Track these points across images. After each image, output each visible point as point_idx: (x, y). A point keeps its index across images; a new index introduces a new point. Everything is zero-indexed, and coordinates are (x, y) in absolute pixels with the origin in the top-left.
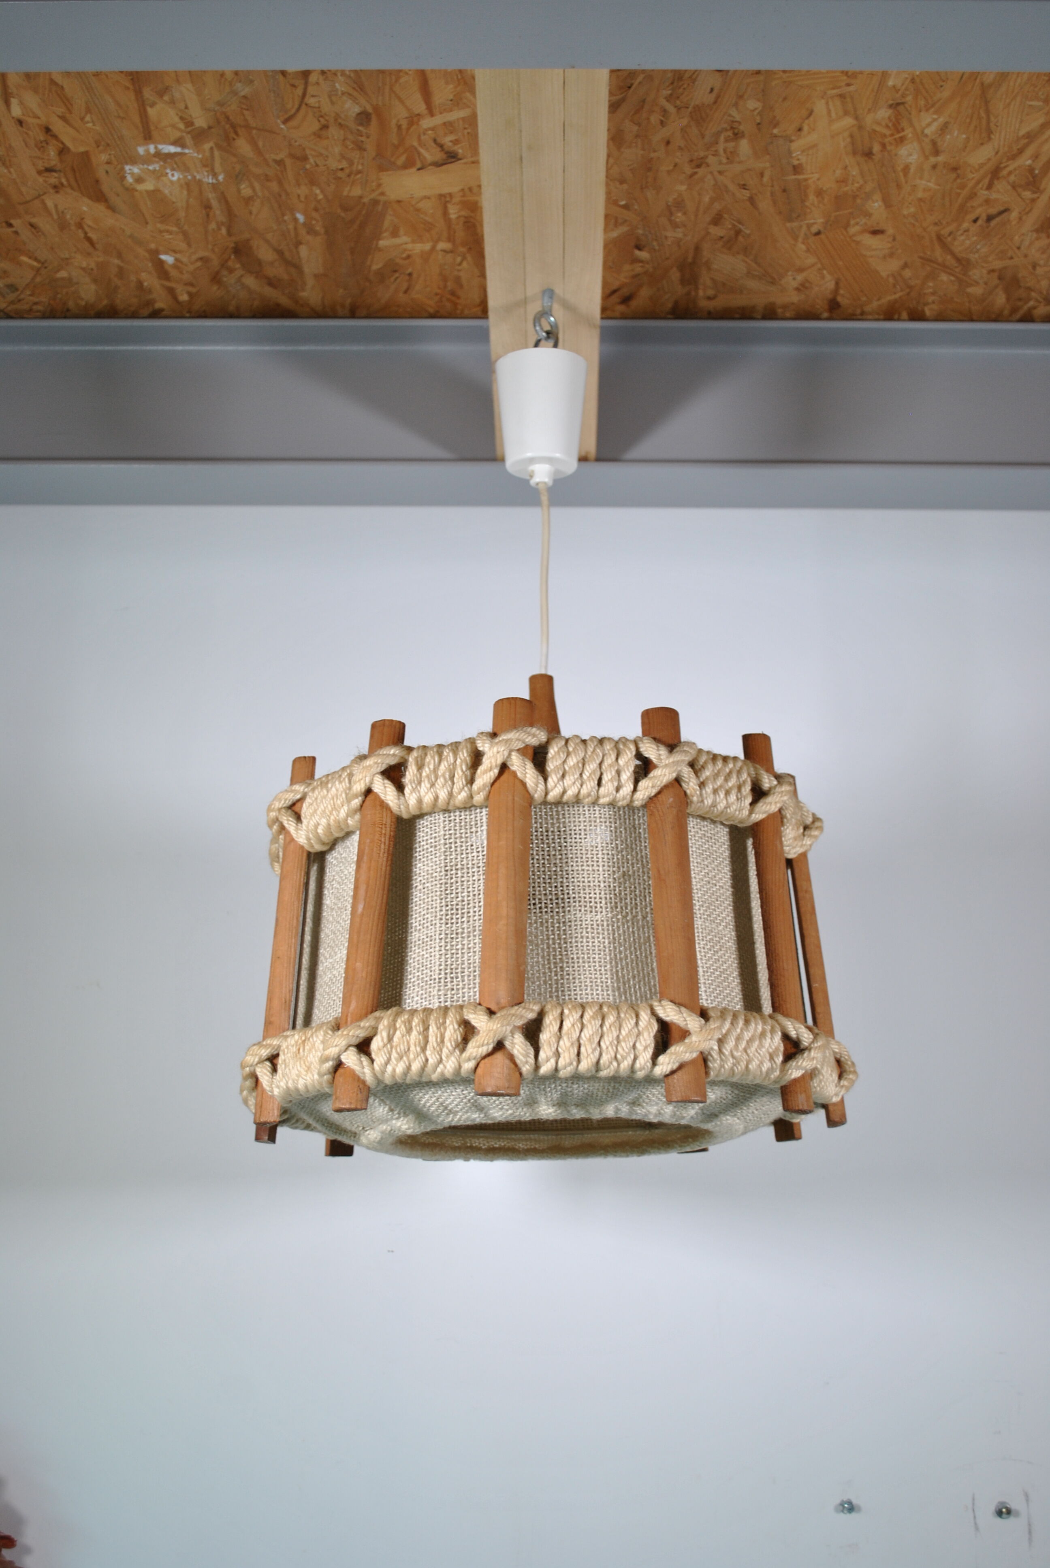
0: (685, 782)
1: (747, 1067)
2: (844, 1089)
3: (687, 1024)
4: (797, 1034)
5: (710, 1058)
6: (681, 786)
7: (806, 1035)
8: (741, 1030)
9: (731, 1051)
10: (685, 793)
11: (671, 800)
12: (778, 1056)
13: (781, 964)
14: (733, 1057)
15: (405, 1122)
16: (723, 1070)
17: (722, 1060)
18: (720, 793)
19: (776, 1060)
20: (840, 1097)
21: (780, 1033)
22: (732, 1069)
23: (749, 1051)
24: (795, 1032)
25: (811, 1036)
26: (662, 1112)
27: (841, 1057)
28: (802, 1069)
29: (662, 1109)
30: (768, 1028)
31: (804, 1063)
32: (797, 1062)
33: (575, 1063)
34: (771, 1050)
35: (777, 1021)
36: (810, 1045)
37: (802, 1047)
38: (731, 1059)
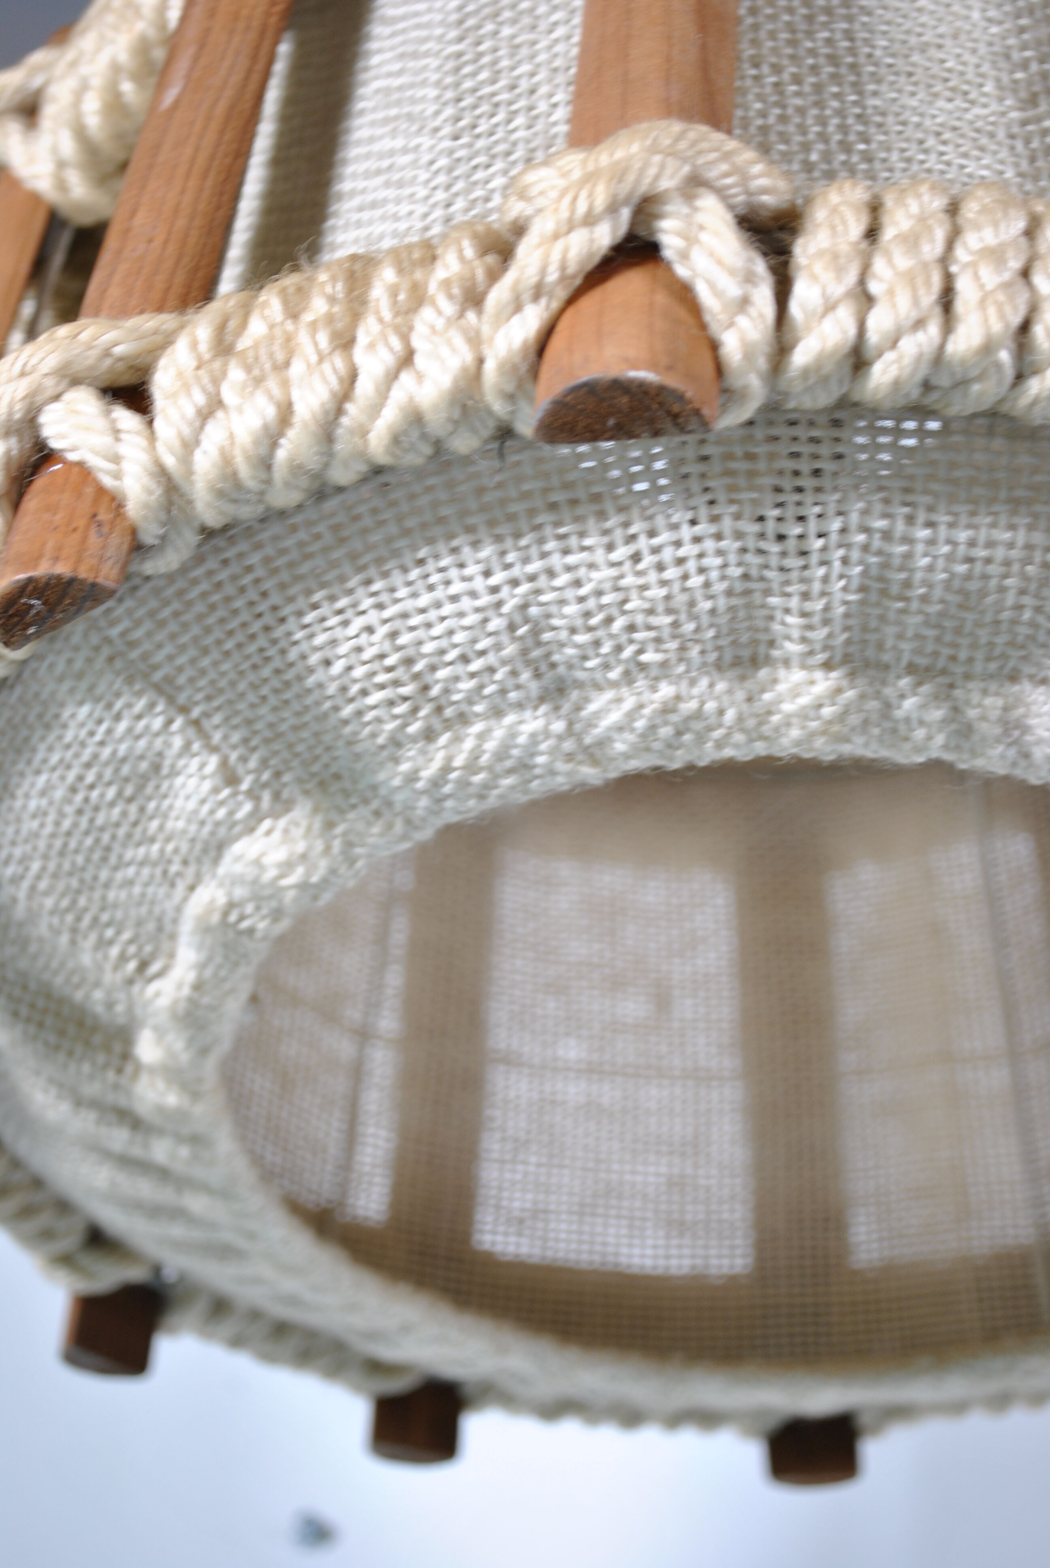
15: (277, 835)
33: (933, 330)
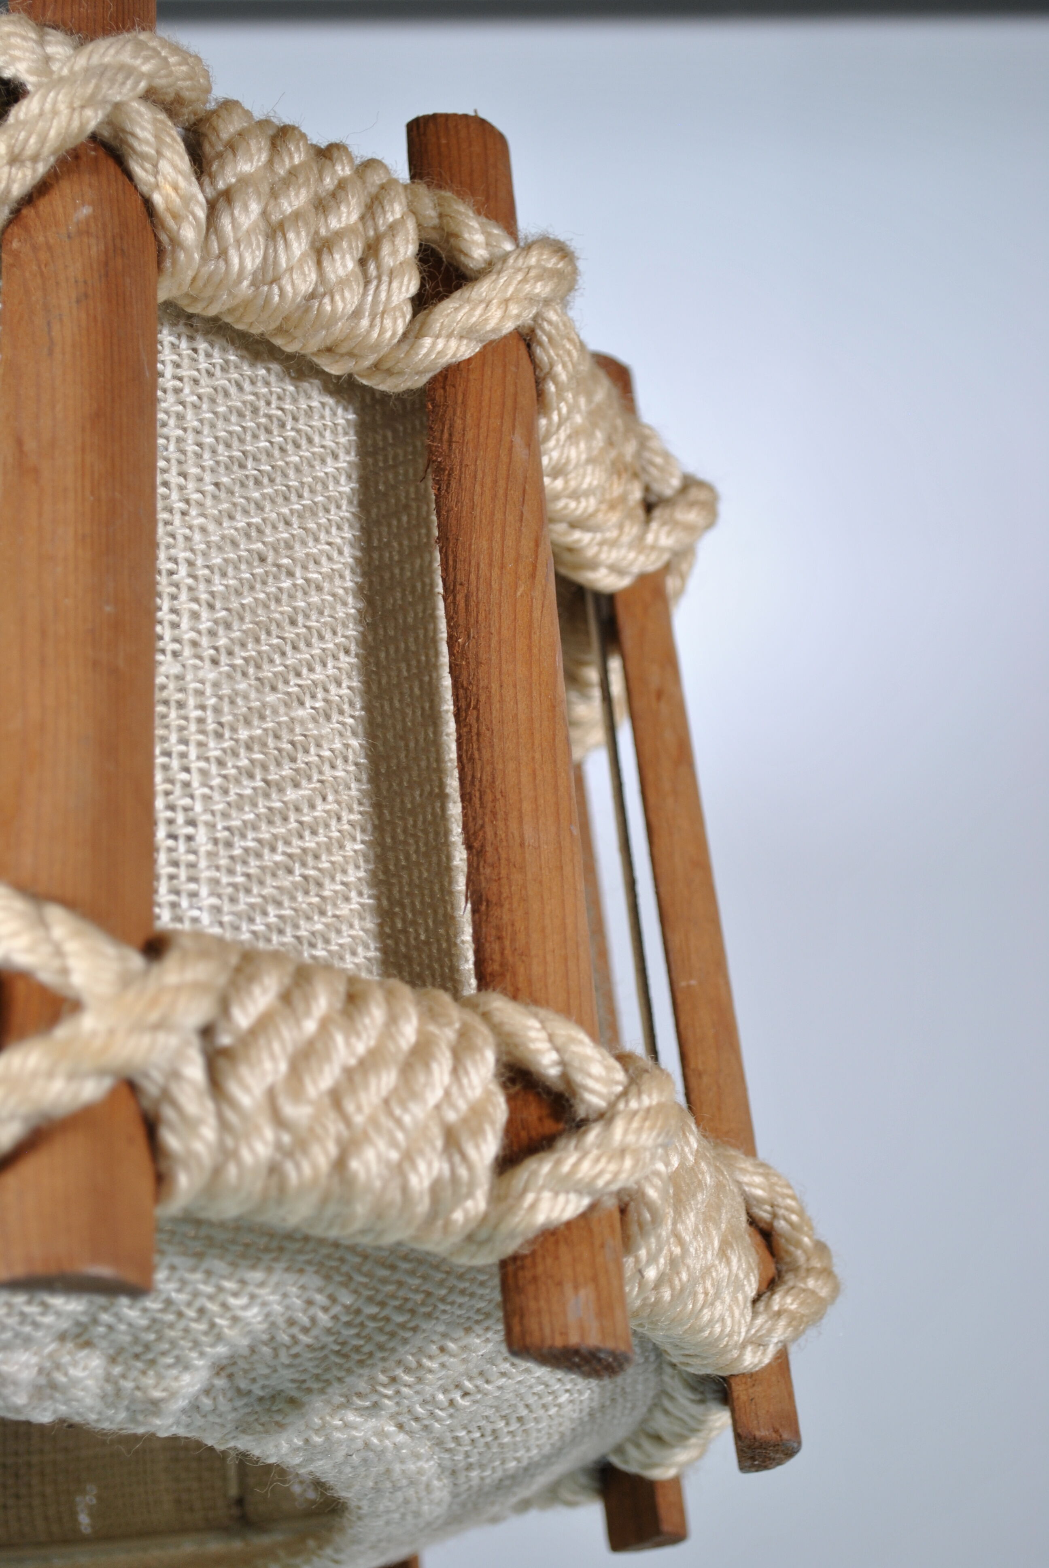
0: (144, 157)
1: (340, 1164)
2: (782, 1323)
3: (65, 971)
4: (562, 1063)
5: (168, 1113)
6: (129, 175)
7: (596, 1069)
8: (324, 1025)
9: (271, 1095)
10: (148, 204)
11: (86, 211)
12: (477, 1133)
13: (513, 826)
14: (279, 1121)
16: (232, 1171)
17: (224, 1125)
18: (291, 236)
19: (471, 1151)
20: (771, 1351)
21: (490, 1056)
22: (274, 1169)
23: (350, 1107)
24: (554, 1056)
25: (620, 1075)
26: (61, 1378)
27: (775, 1216)
28: (579, 1192)
29: (58, 1367)
30: (448, 1034)
31: (586, 1165)
32: (558, 1163)
34: (451, 1116)
35: (486, 1016)
36: (612, 1105)
37: (581, 1113)
38: (269, 1133)
